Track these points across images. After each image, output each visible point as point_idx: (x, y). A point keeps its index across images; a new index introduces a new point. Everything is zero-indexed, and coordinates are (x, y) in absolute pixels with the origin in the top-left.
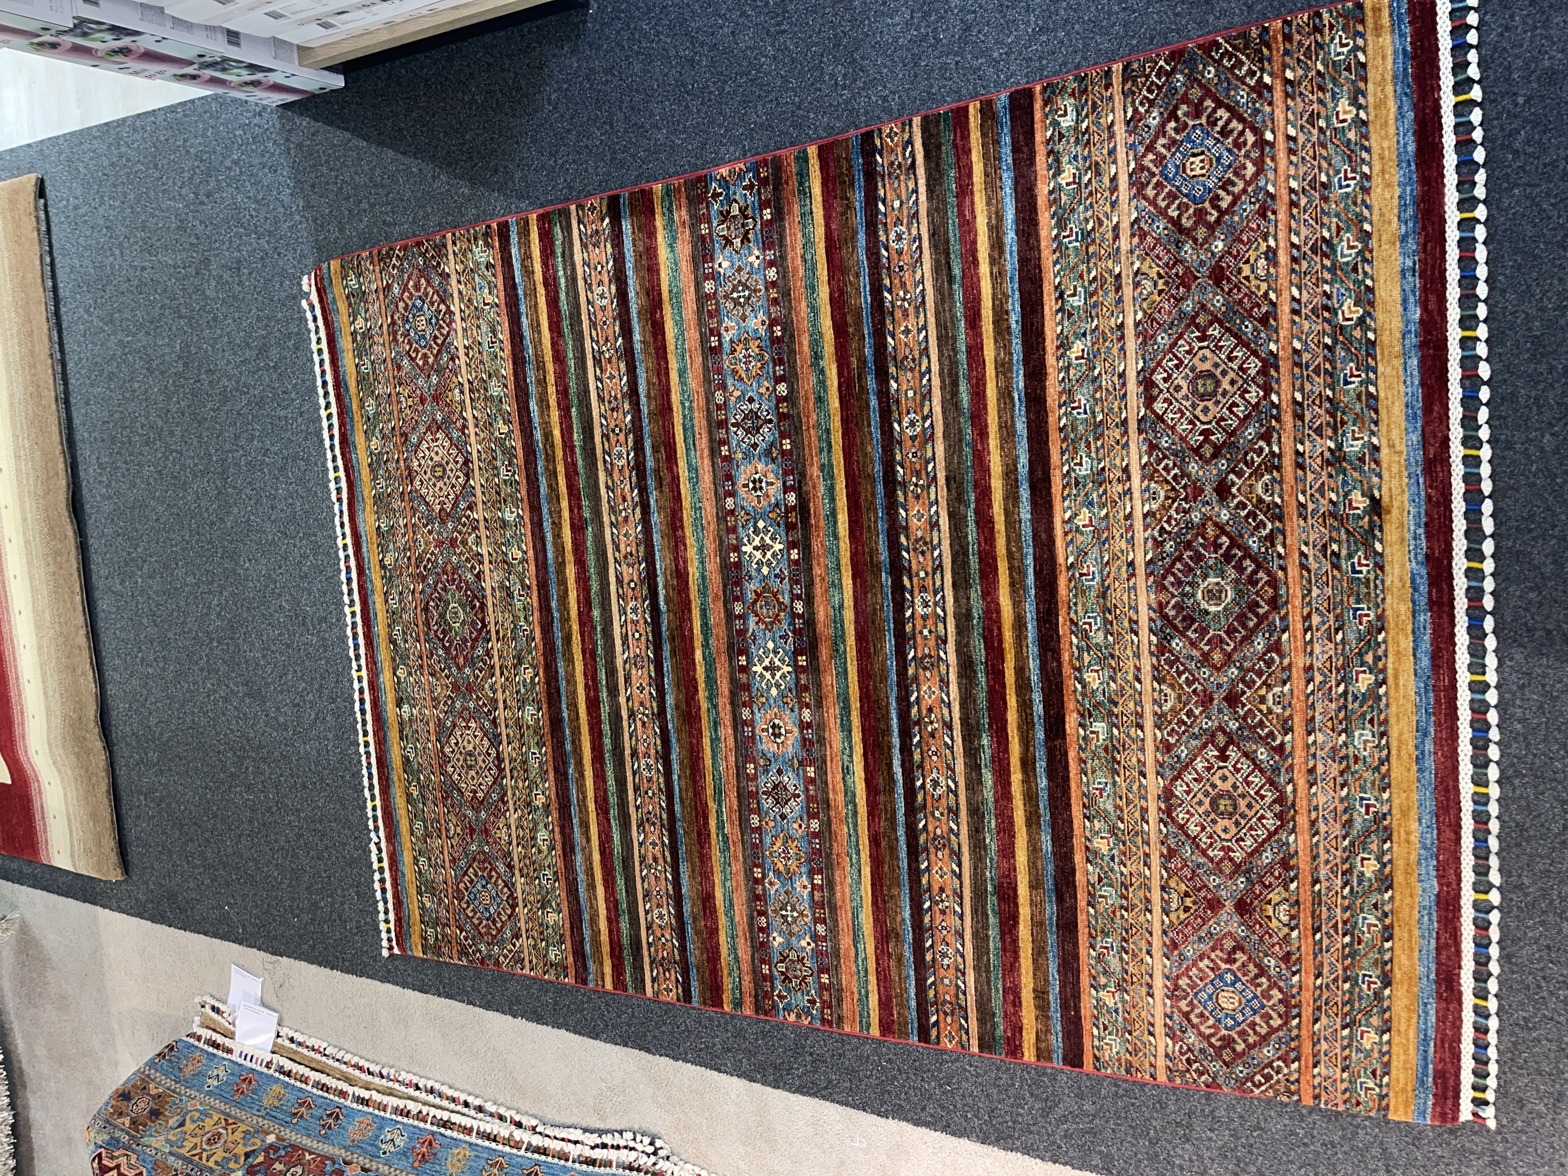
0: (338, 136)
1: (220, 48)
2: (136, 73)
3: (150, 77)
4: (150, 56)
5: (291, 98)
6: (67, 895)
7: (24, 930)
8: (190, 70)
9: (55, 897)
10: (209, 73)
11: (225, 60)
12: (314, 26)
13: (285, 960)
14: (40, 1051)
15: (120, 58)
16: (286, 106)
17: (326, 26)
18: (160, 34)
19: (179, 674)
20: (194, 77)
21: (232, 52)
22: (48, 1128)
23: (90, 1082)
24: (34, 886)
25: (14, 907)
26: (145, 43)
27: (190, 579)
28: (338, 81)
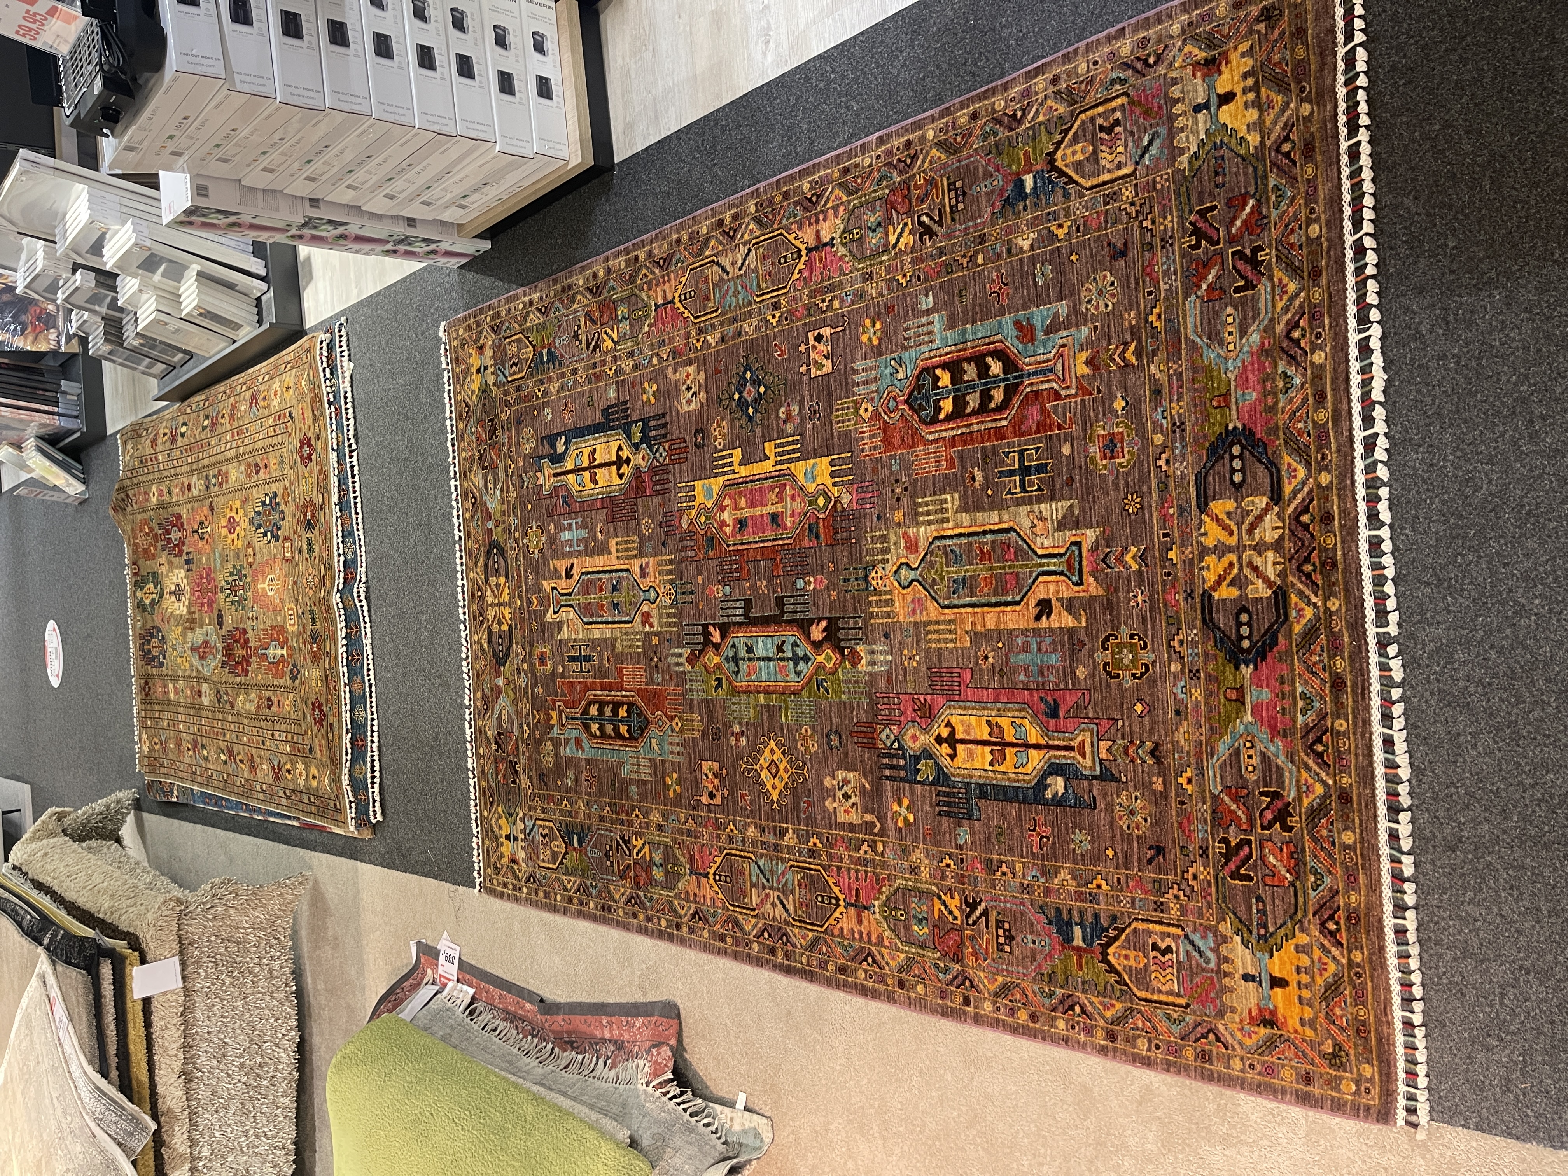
0: (488, 281)
1: (402, 230)
2: (357, 252)
3: (367, 254)
4: (359, 239)
5: (464, 261)
6: (341, 855)
7: (316, 888)
8: (389, 246)
9: (333, 857)
10: (402, 248)
11: (407, 237)
12: (454, 208)
13: (461, 888)
14: (321, 986)
15: (342, 242)
16: (462, 267)
17: (463, 207)
18: (360, 224)
19: (404, 675)
20: (395, 252)
21: (411, 232)
22: (323, 1049)
23: (348, 1006)
24: (322, 852)
25: (310, 868)
26: (353, 229)
27: (411, 604)
28: (487, 245)
